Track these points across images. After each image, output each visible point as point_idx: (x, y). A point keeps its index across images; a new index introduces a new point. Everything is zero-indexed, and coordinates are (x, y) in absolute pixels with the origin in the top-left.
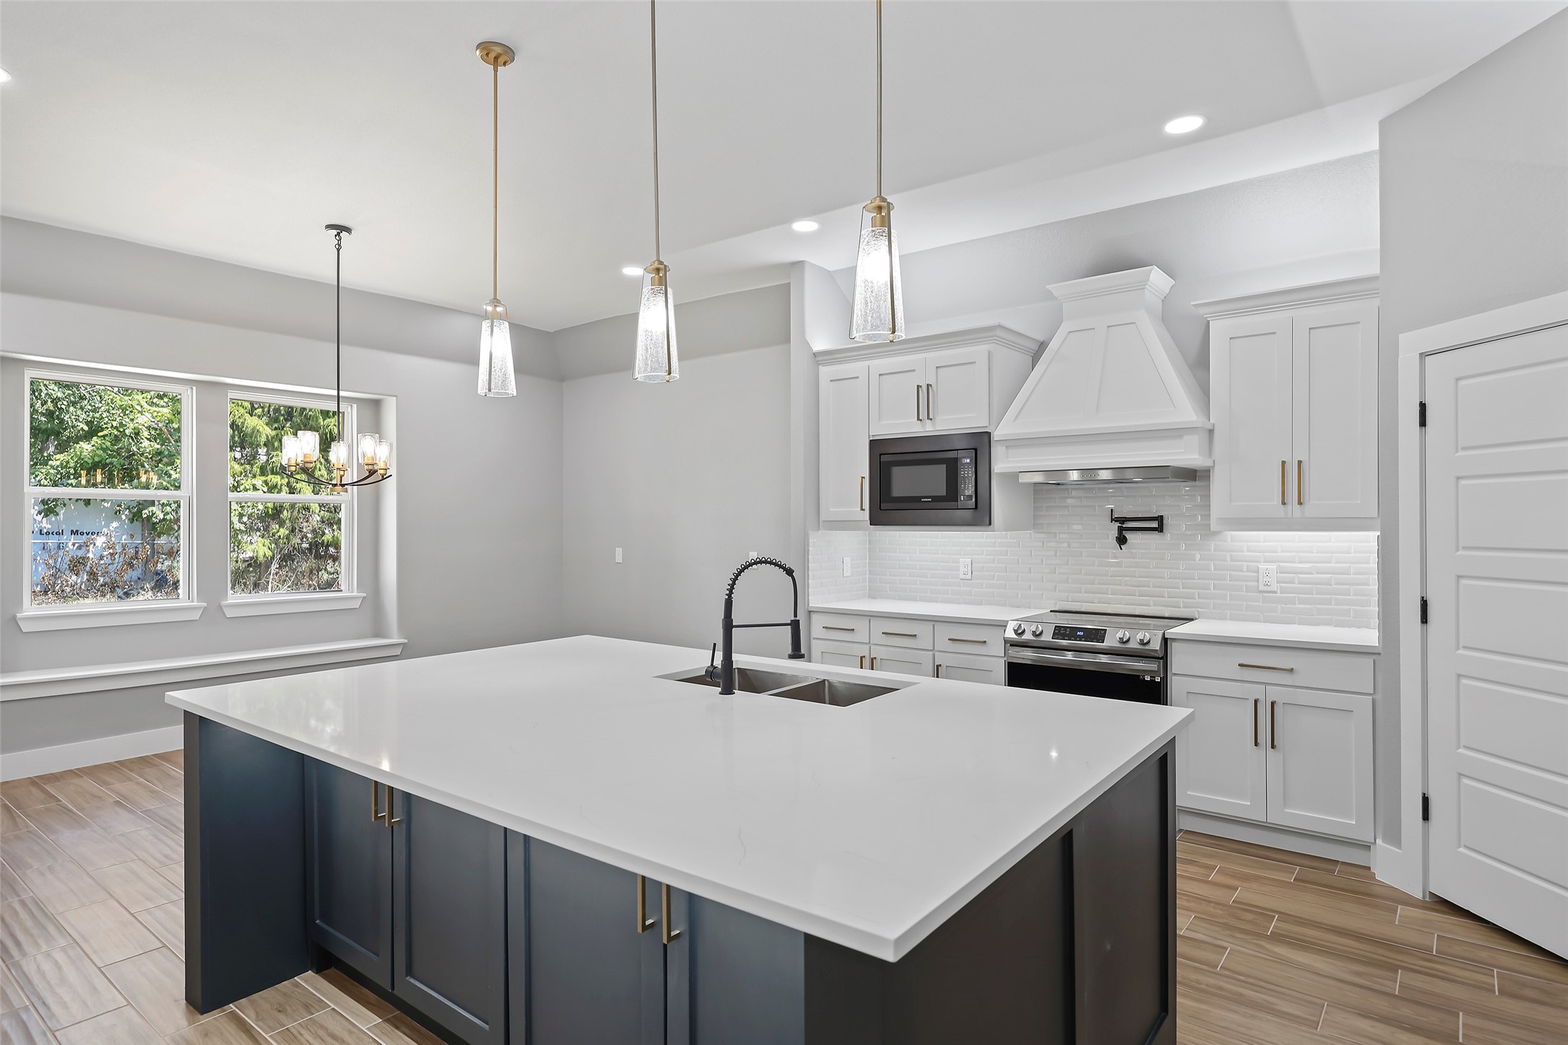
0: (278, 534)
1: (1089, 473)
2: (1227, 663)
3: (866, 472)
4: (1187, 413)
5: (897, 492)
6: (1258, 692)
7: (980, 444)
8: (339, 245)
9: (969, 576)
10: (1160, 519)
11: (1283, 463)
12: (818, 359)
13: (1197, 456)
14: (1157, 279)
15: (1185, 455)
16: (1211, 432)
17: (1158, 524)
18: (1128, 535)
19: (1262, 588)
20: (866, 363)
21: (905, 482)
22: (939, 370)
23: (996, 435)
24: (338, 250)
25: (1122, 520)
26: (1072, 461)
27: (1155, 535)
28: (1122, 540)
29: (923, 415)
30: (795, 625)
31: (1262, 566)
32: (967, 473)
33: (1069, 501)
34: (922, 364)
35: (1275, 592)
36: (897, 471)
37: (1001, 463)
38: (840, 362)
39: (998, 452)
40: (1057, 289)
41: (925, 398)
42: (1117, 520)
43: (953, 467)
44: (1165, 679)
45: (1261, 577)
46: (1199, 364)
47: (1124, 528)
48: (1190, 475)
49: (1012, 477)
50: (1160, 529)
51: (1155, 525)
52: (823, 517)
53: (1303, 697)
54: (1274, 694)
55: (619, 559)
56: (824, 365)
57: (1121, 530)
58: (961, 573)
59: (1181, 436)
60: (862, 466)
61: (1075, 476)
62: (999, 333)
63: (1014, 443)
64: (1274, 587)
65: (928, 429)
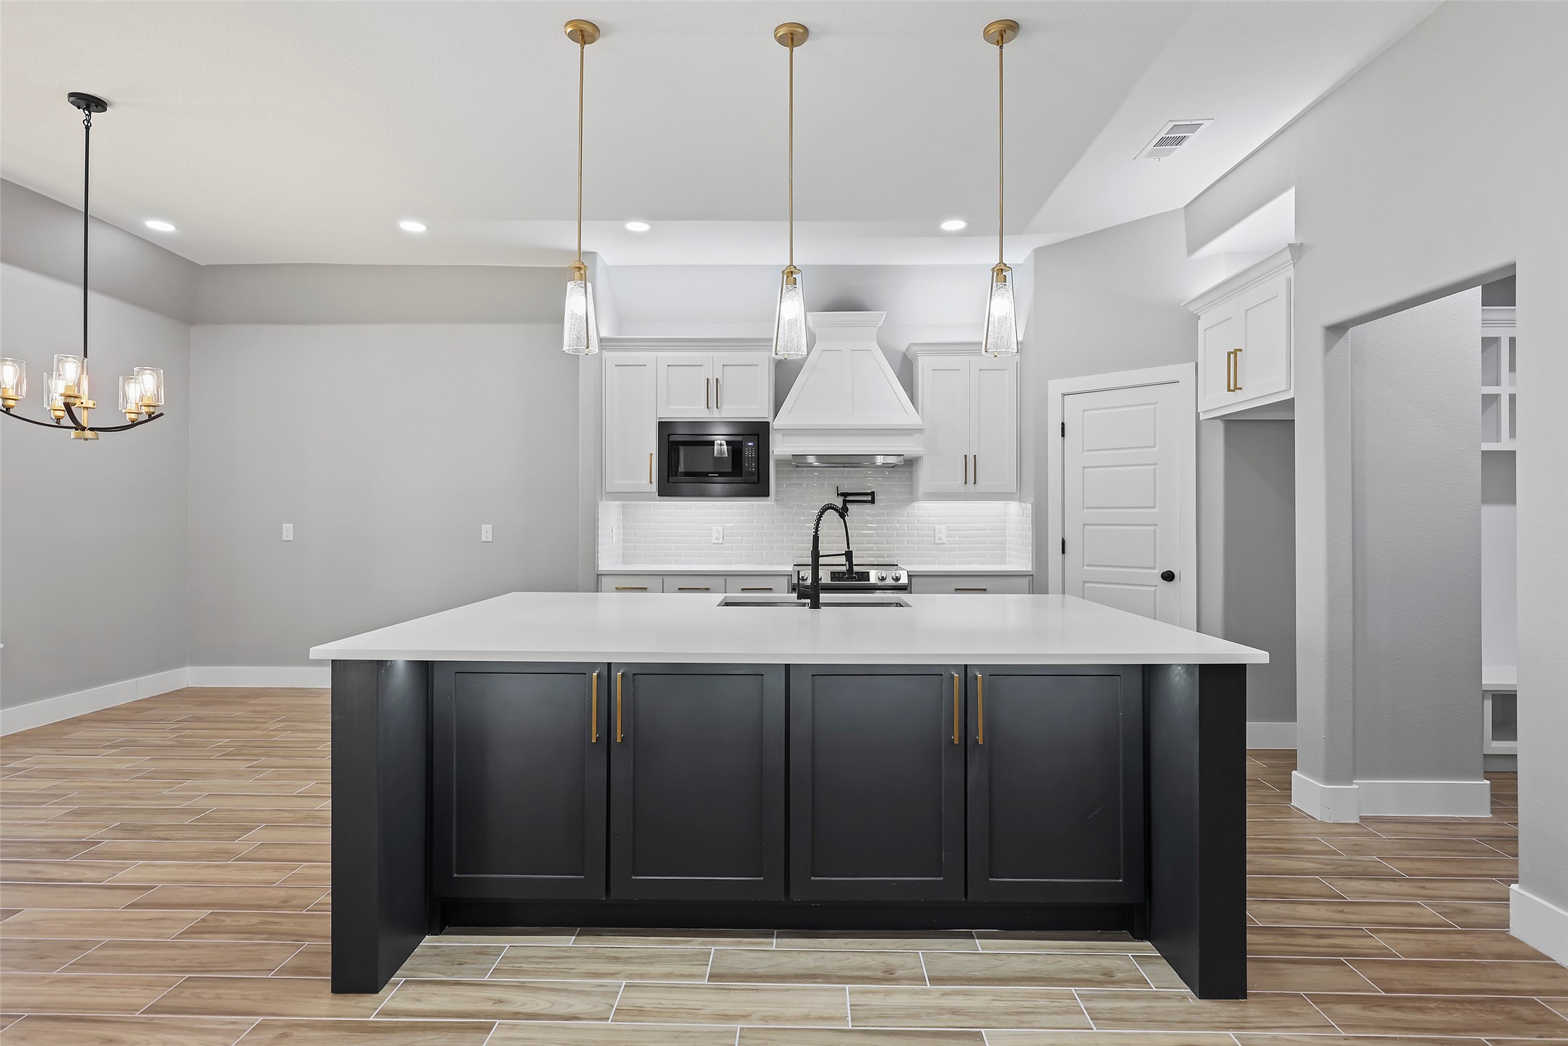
3: (654, 450)
5: (683, 468)
7: (760, 431)
8: (89, 121)
9: (721, 541)
10: (873, 494)
11: (966, 456)
12: (603, 344)
15: (909, 448)
17: (871, 498)
18: (849, 506)
19: (937, 541)
20: (654, 354)
22: (725, 367)
24: (87, 128)
25: (844, 495)
27: (869, 505)
29: (712, 404)
31: (937, 527)
32: (750, 454)
34: (711, 362)
35: (945, 544)
36: (683, 450)
38: (625, 349)
41: (714, 391)
45: (936, 534)
47: (847, 501)
48: (912, 463)
50: (873, 502)
51: (869, 498)
56: (607, 350)
57: (845, 502)
58: (714, 538)
60: (650, 444)
63: (789, 432)
64: (945, 540)
65: (714, 416)
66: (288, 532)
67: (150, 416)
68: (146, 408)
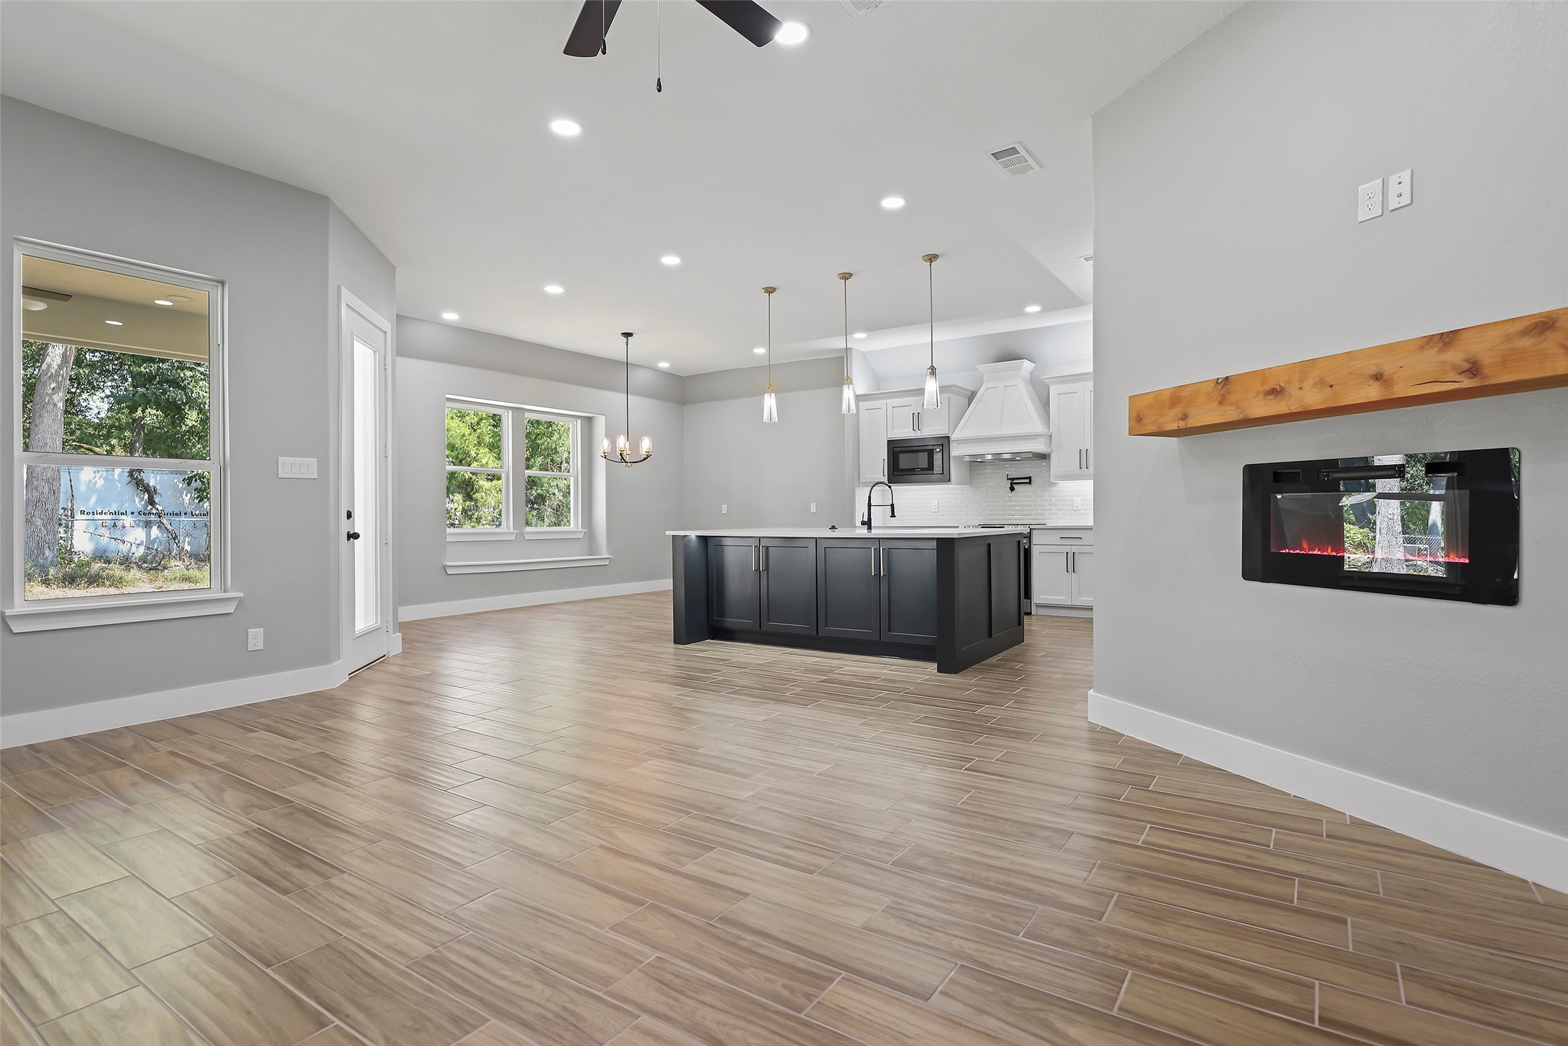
1: (997, 456)
2: (1054, 538)
3: (886, 456)
4: (1038, 428)
5: (902, 466)
6: (1068, 549)
7: (945, 442)
8: (628, 343)
10: (1030, 478)
11: (1080, 450)
12: (859, 398)
13: (1043, 447)
14: (1027, 365)
15: (1039, 447)
16: (1051, 436)
17: (1029, 481)
18: (1015, 486)
20: (886, 401)
21: (905, 461)
23: (952, 438)
24: (627, 345)
25: (1013, 479)
26: (988, 450)
27: (1028, 486)
28: (1012, 489)
29: (916, 428)
30: (892, 506)
31: (1075, 498)
32: (937, 457)
33: (987, 471)
34: (916, 402)
36: (901, 456)
37: (956, 451)
38: (870, 400)
39: (953, 446)
40: (981, 368)
41: (917, 419)
42: (1010, 479)
43: (931, 453)
44: (1030, 546)
45: (1074, 503)
46: (1046, 404)
47: (1013, 483)
48: (1044, 457)
49: (960, 458)
50: (1030, 483)
51: (1027, 481)
52: (862, 480)
53: (1086, 549)
54: (1074, 549)
55: (724, 511)
56: (862, 401)
57: (1012, 484)
59: (1036, 439)
60: (884, 453)
61: (989, 457)
62: (953, 388)
63: (961, 441)
65: (918, 435)
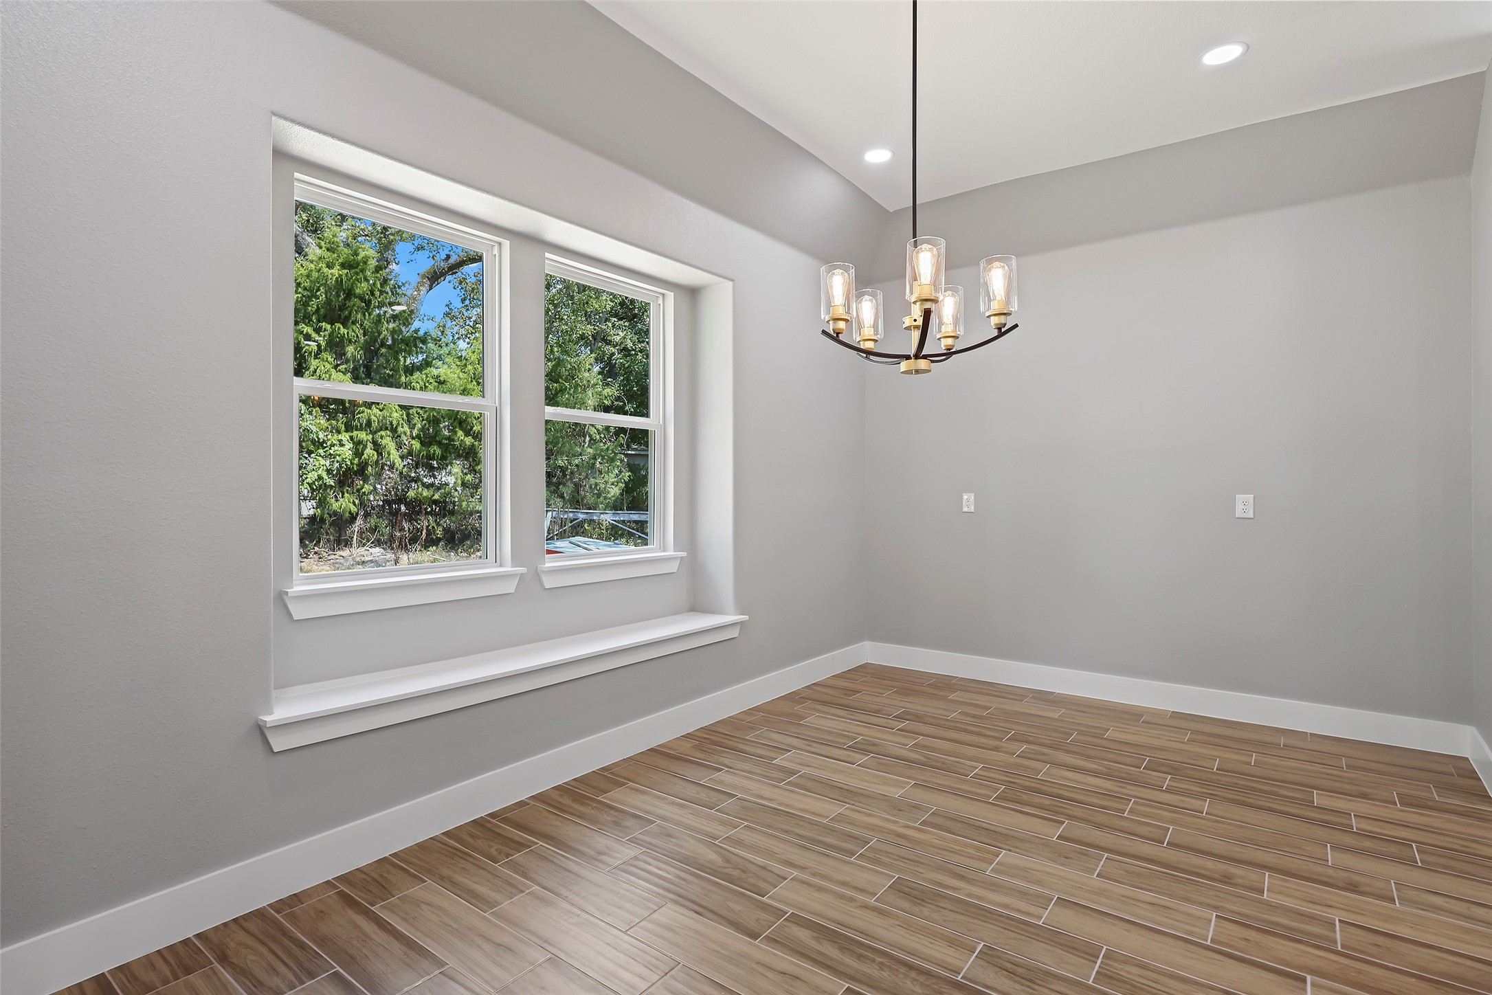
0: (363, 490)
66: (968, 502)
67: (1000, 329)
68: (996, 318)
